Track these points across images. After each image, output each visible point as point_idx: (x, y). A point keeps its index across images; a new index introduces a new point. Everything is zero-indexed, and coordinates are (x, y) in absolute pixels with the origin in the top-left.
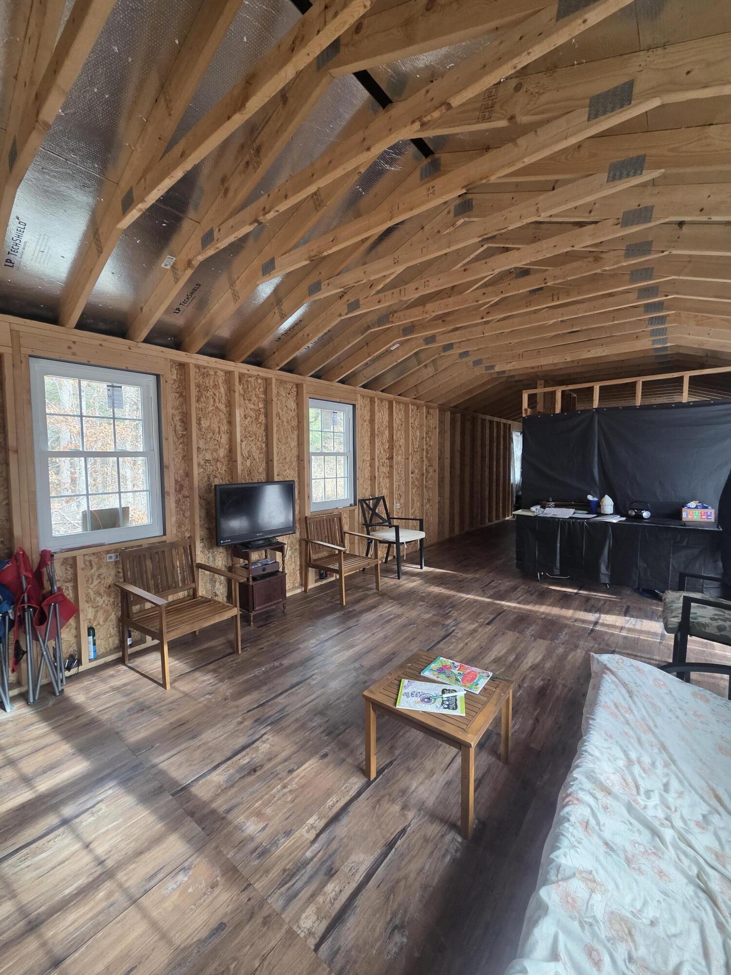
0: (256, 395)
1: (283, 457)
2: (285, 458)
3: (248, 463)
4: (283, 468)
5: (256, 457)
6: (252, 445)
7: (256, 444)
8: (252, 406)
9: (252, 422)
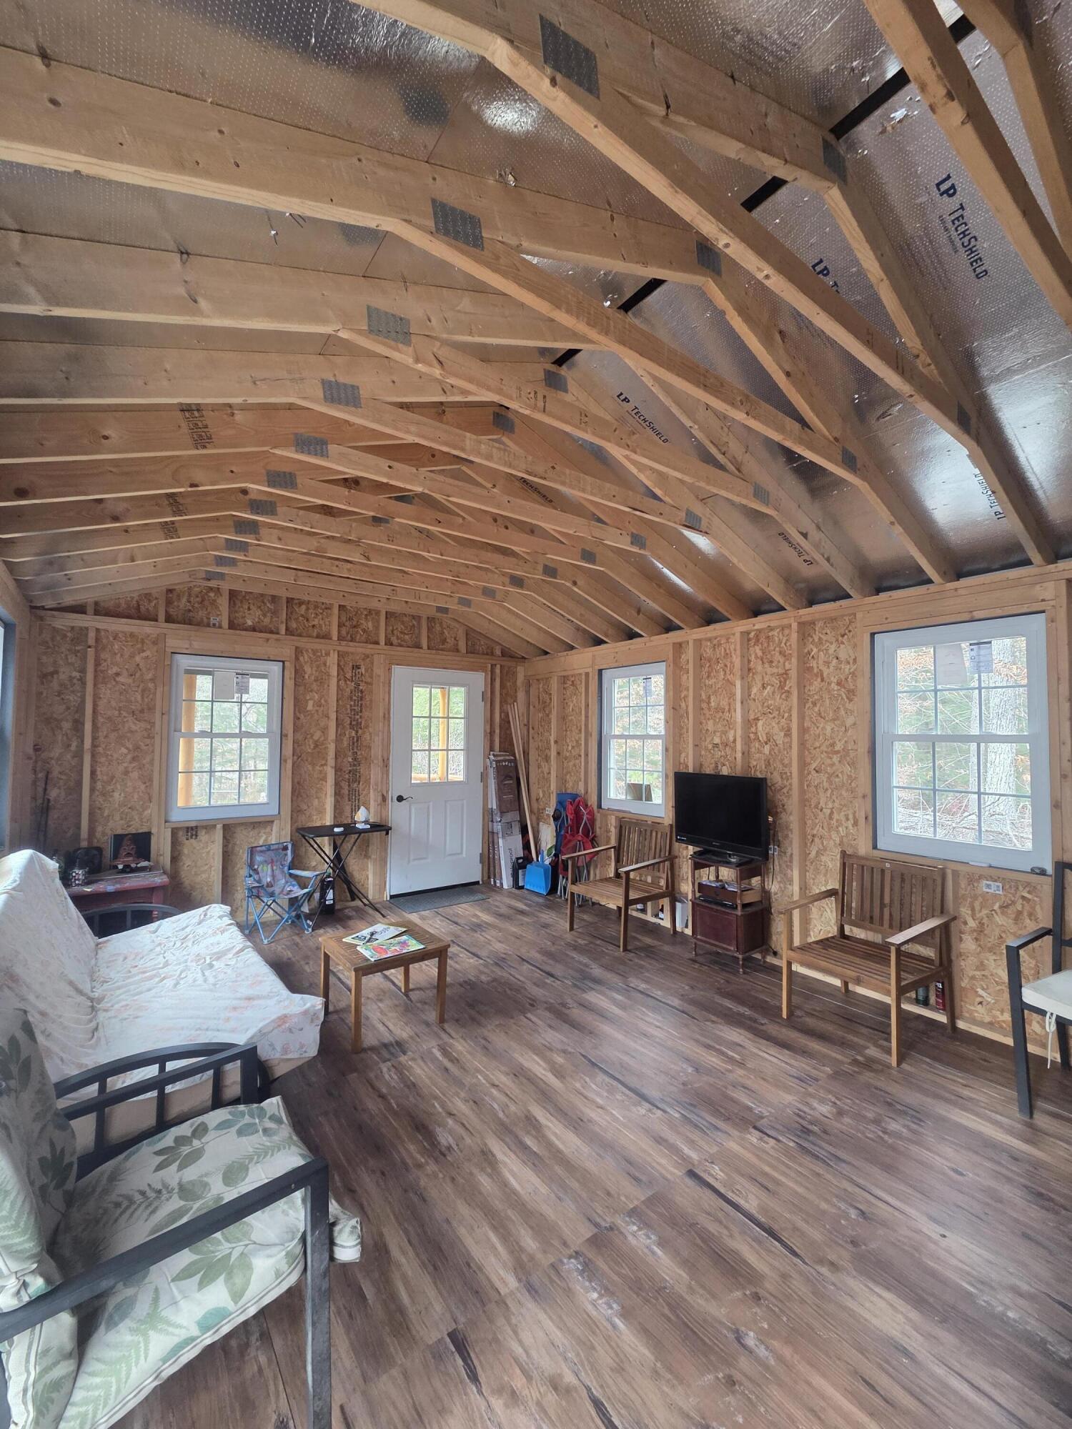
0: (780, 653)
1: (827, 743)
2: (833, 745)
3: (767, 749)
4: (829, 761)
5: (780, 742)
6: (774, 724)
7: (778, 723)
8: (775, 670)
9: (774, 693)
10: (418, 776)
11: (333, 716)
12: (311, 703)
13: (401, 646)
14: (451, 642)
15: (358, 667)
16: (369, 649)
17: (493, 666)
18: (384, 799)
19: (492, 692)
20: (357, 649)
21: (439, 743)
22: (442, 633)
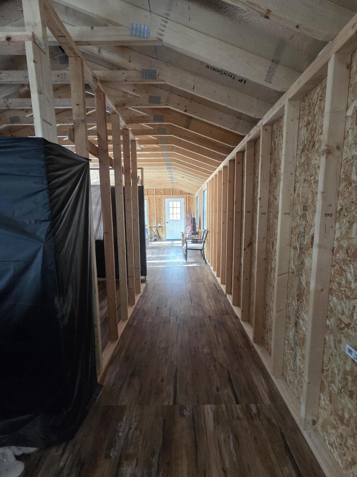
10: (171, 218)
11: (155, 208)
12: (152, 206)
13: (167, 195)
14: (178, 193)
15: (160, 199)
16: (161, 196)
17: (187, 197)
18: (165, 223)
19: (187, 202)
20: (159, 196)
21: (175, 212)
22: (176, 191)
